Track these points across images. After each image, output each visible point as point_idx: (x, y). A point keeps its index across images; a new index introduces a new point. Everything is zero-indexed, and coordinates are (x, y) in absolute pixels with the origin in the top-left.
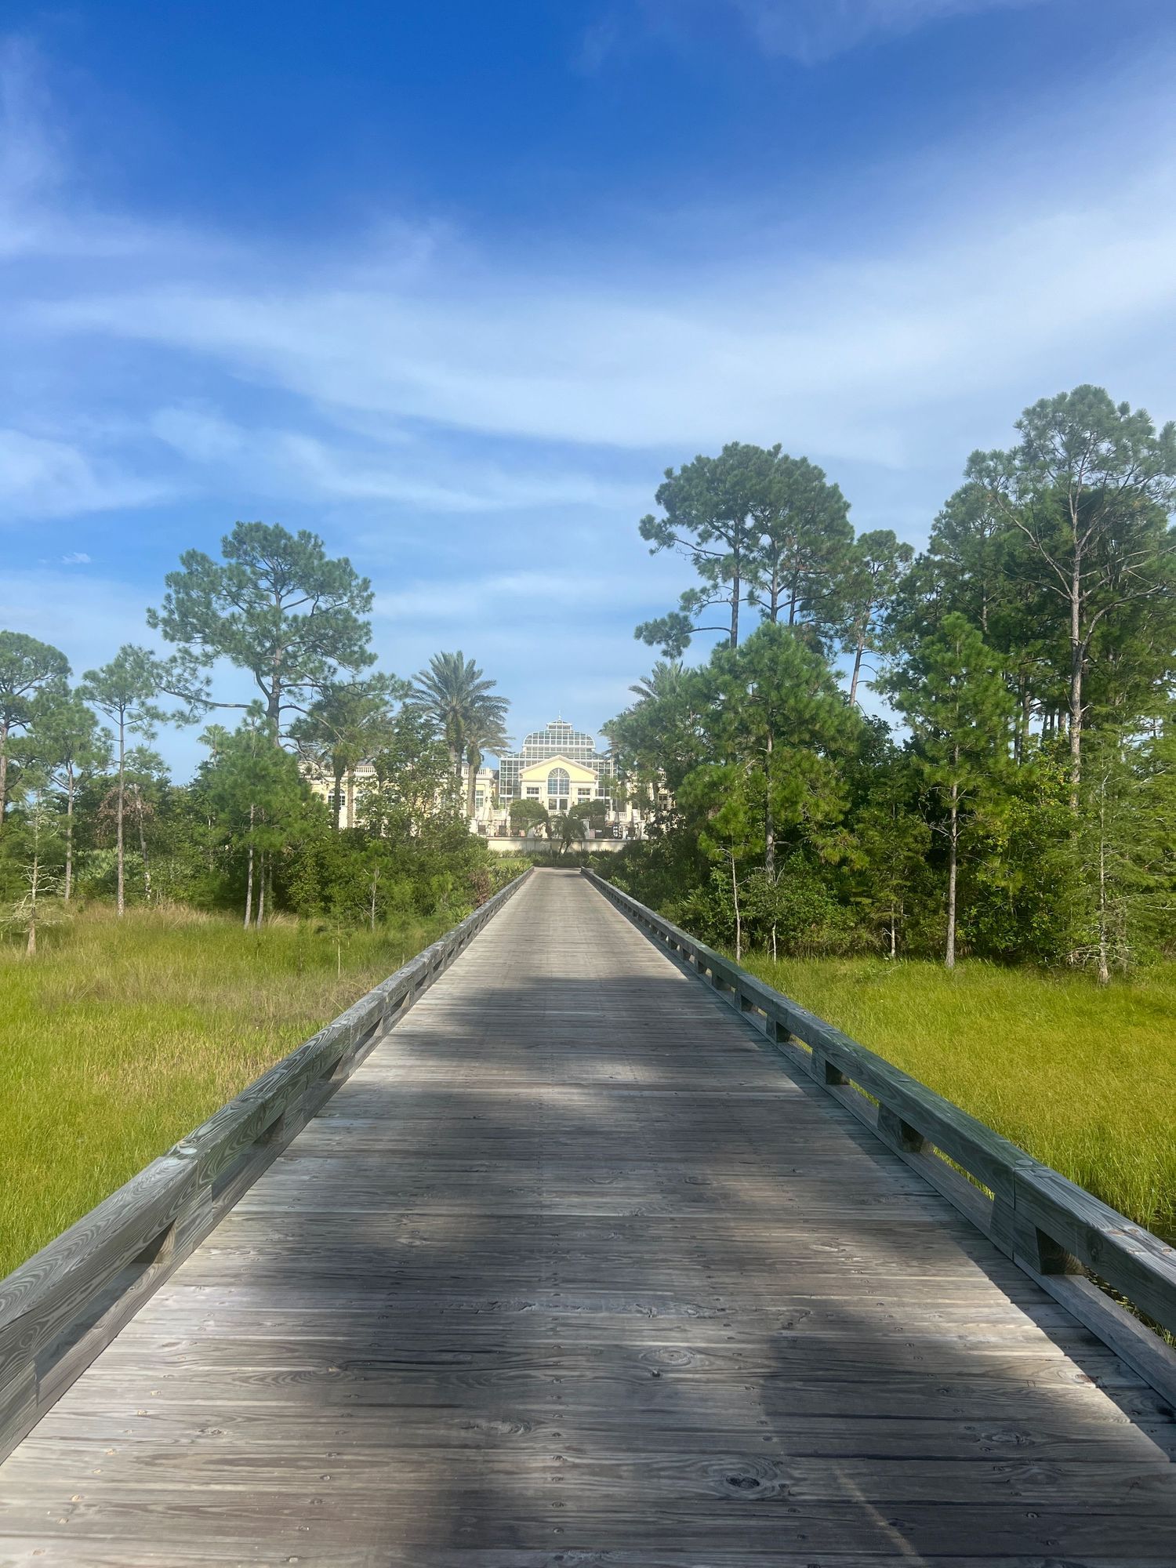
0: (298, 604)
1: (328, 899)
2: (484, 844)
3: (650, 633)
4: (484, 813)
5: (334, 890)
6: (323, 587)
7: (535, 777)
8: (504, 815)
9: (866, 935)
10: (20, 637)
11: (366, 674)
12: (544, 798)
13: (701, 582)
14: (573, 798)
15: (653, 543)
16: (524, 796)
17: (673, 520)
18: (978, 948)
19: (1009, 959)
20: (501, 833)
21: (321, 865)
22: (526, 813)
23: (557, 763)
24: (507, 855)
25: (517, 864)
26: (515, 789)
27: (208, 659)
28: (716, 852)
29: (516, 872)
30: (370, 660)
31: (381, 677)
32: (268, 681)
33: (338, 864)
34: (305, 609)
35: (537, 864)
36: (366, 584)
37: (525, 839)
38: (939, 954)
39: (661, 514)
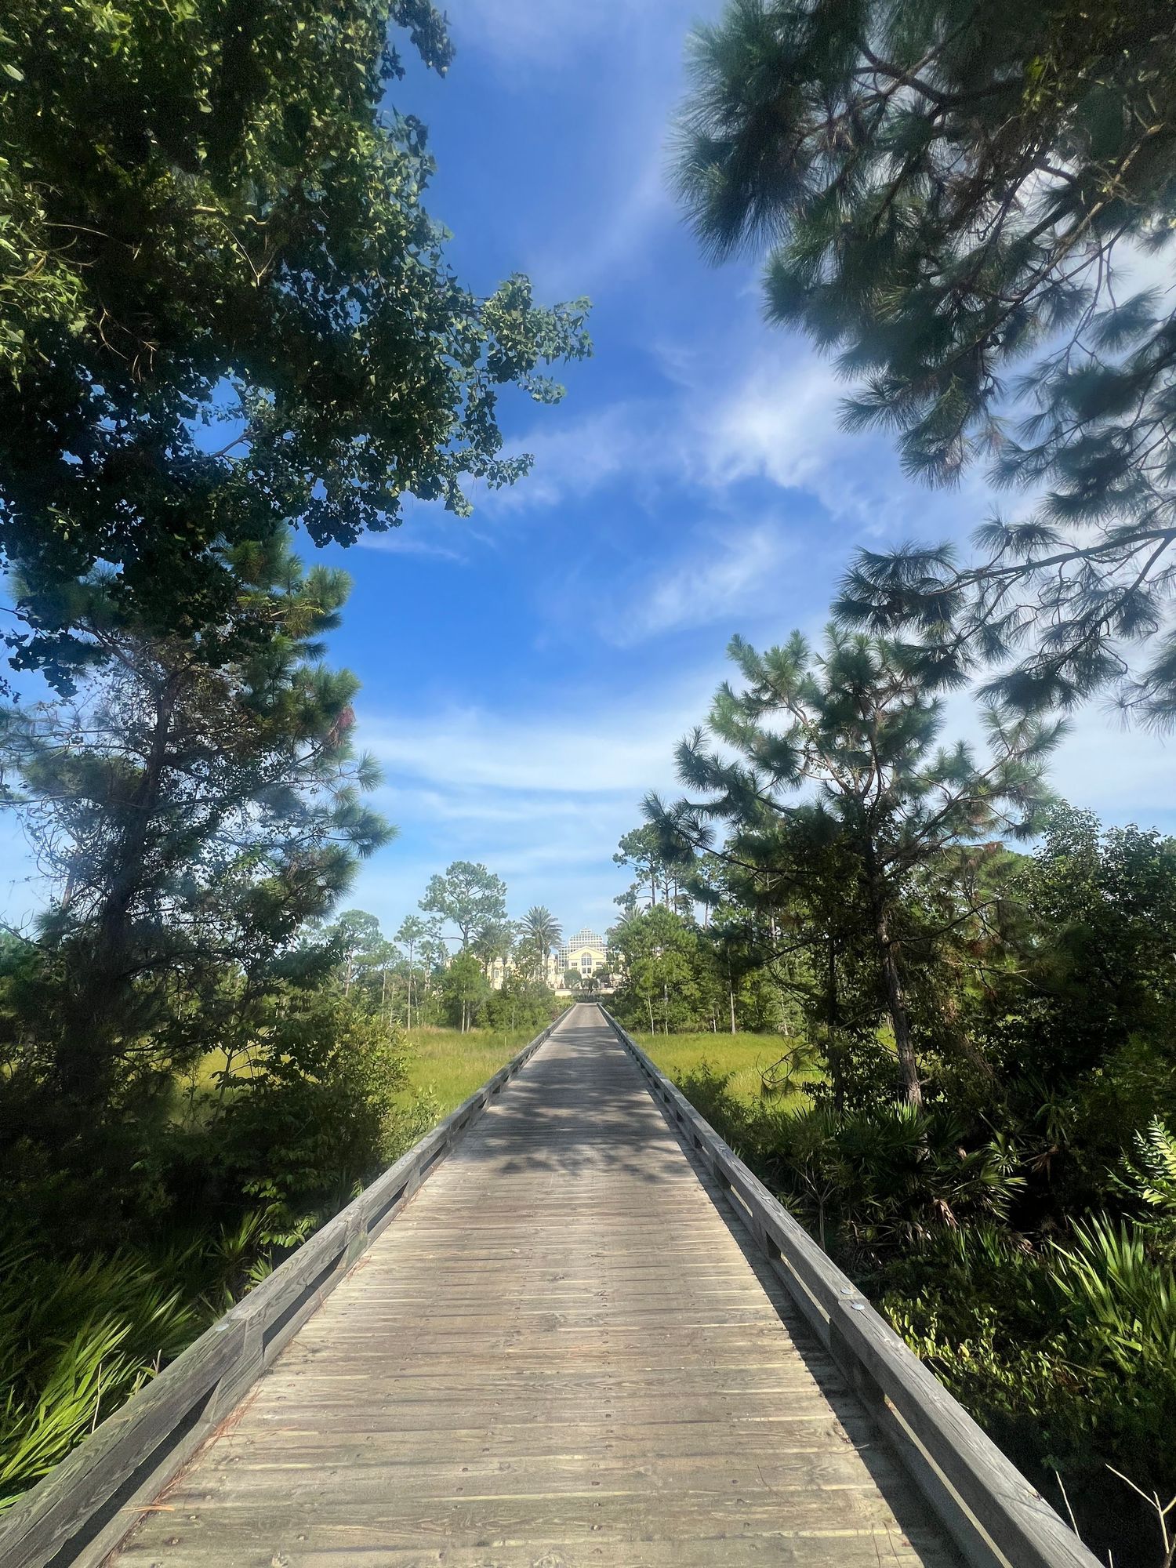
0: (476, 893)
1: (492, 1021)
2: (554, 993)
3: (620, 900)
4: (552, 977)
5: (494, 1017)
6: (487, 886)
7: (575, 958)
8: (561, 978)
9: (704, 1024)
10: (360, 912)
11: (503, 921)
12: (580, 968)
13: (637, 881)
14: (594, 967)
15: (619, 863)
16: (570, 967)
17: (626, 854)
18: (745, 1027)
19: (757, 1030)
20: (561, 987)
21: (489, 1006)
22: (572, 976)
23: (586, 950)
24: (564, 998)
25: (569, 1002)
26: (566, 963)
27: (442, 920)
28: (642, 994)
29: (569, 1006)
30: (504, 915)
31: (509, 922)
32: (464, 927)
33: (497, 1006)
34: (479, 896)
35: (578, 1001)
36: (504, 884)
37: (572, 990)
38: (730, 1030)
39: (621, 852)
